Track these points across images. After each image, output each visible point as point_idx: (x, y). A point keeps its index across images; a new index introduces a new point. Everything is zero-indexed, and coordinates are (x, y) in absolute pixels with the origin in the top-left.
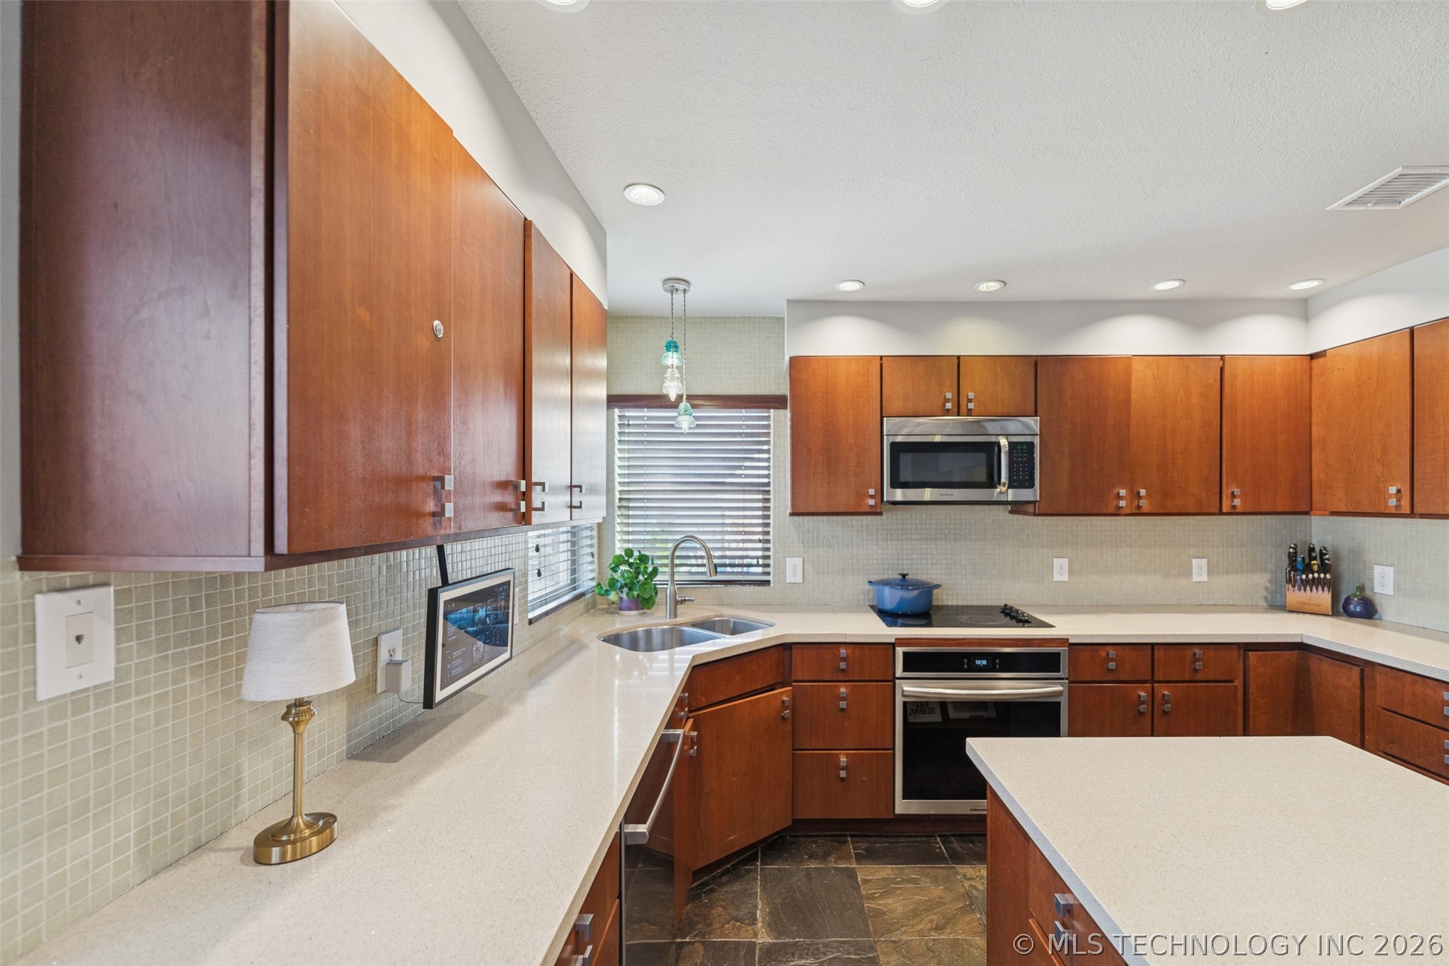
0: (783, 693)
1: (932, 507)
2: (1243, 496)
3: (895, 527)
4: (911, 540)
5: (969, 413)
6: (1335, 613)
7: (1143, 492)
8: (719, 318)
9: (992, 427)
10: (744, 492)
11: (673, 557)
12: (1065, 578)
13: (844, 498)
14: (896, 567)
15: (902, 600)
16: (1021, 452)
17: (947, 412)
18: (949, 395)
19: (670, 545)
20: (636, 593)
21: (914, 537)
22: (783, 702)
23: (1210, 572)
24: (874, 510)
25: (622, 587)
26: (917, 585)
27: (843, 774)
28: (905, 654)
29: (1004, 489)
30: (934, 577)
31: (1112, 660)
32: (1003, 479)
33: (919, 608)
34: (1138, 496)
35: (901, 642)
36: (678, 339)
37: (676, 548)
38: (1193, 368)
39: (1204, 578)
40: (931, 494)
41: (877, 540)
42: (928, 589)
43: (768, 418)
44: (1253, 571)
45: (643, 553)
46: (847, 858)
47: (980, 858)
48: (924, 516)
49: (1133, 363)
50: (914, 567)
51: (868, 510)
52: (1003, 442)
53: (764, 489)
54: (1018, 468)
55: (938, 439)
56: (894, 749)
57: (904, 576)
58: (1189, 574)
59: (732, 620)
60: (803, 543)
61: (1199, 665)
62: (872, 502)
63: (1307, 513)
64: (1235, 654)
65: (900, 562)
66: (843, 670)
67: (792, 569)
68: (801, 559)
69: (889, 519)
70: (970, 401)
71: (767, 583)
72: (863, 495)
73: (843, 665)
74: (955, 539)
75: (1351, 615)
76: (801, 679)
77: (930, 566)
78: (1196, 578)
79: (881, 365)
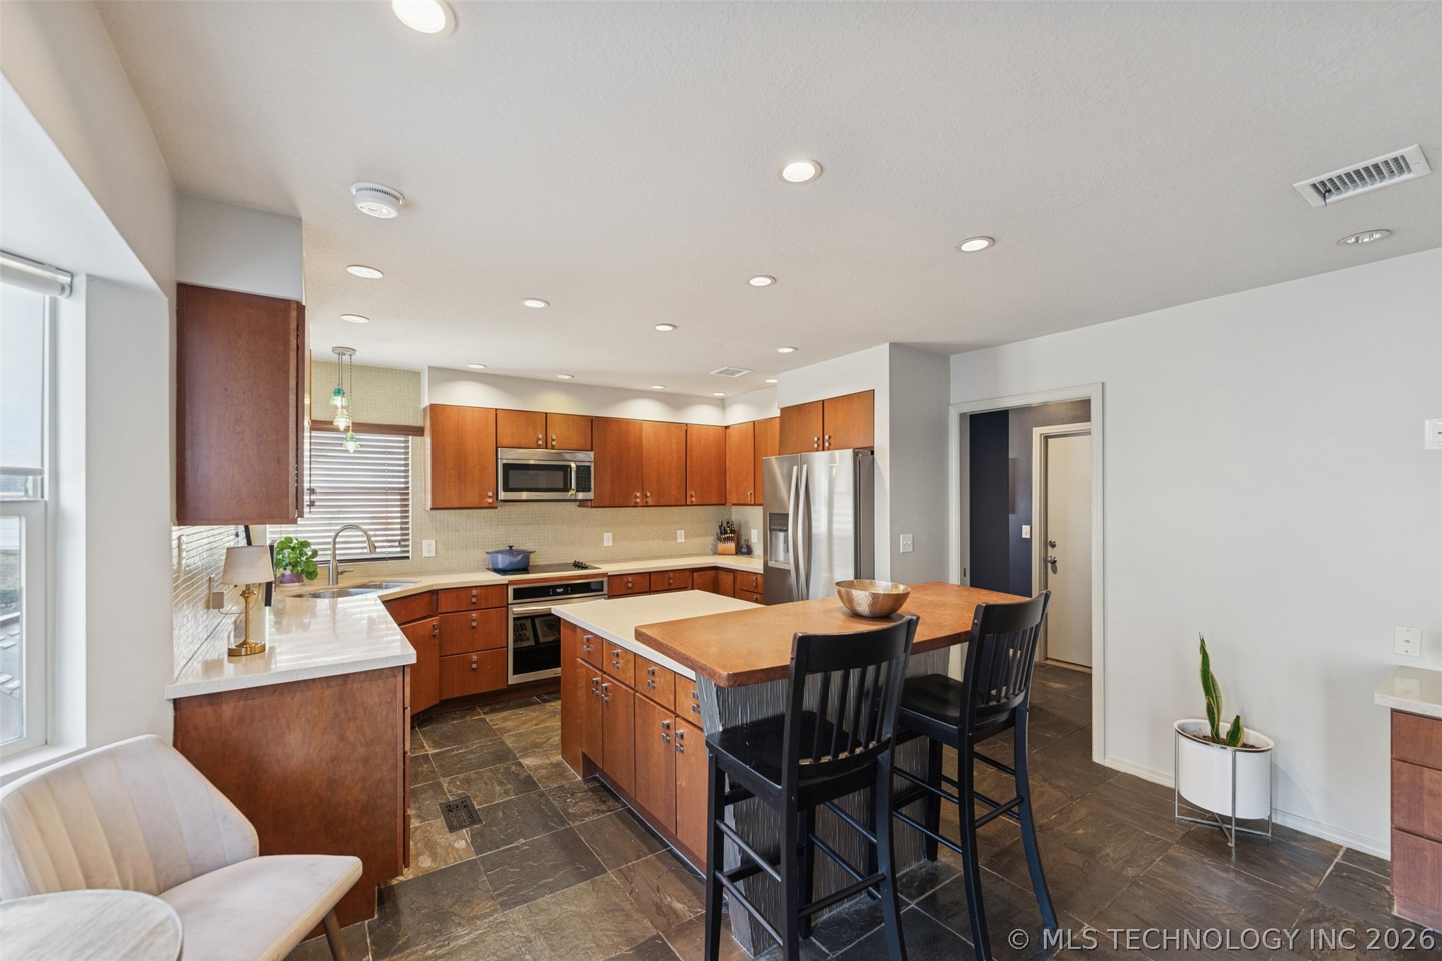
0: (434, 621)
1: (529, 503)
2: (696, 496)
3: (504, 517)
4: (515, 524)
5: (553, 447)
6: (737, 553)
7: (649, 494)
8: (366, 367)
9: (568, 456)
10: (387, 494)
11: (335, 543)
12: (611, 544)
13: (471, 498)
14: (504, 543)
15: (511, 563)
16: (583, 471)
17: (539, 447)
18: (540, 436)
19: (333, 534)
20: (299, 569)
21: (517, 523)
22: (434, 626)
23: (686, 537)
24: (491, 506)
25: (287, 565)
26: (520, 552)
27: (474, 666)
28: (514, 590)
29: (574, 492)
30: (531, 547)
31: (630, 582)
32: (573, 487)
33: (521, 566)
34: (647, 497)
35: (511, 583)
36: (346, 388)
37: (336, 536)
38: (673, 429)
39: (683, 540)
40: (527, 496)
41: (491, 525)
42: (527, 555)
43: (407, 441)
44: (706, 535)
45: (299, 540)
46: (479, 714)
47: (558, 698)
48: (524, 510)
49: (644, 425)
50: (517, 542)
51: (488, 505)
52: (573, 465)
53: (404, 492)
54: (581, 480)
55: (532, 462)
56: (507, 647)
57: (511, 547)
58: (675, 538)
59: (384, 584)
60: (436, 529)
61: (671, 581)
62: (490, 501)
63: (724, 505)
64: (688, 573)
65: (507, 539)
66: (474, 603)
67: (428, 548)
68: (434, 540)
69: (502, 511)
70: (553, 440)
71: (407, 558)
72: (483, 496)
73: (474, 600)
74: (544, 524)
75: (743, 554)
76: (444, 611)
77: (527, 541)
78: (679, 541)
79: (496, 414)
